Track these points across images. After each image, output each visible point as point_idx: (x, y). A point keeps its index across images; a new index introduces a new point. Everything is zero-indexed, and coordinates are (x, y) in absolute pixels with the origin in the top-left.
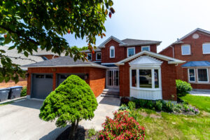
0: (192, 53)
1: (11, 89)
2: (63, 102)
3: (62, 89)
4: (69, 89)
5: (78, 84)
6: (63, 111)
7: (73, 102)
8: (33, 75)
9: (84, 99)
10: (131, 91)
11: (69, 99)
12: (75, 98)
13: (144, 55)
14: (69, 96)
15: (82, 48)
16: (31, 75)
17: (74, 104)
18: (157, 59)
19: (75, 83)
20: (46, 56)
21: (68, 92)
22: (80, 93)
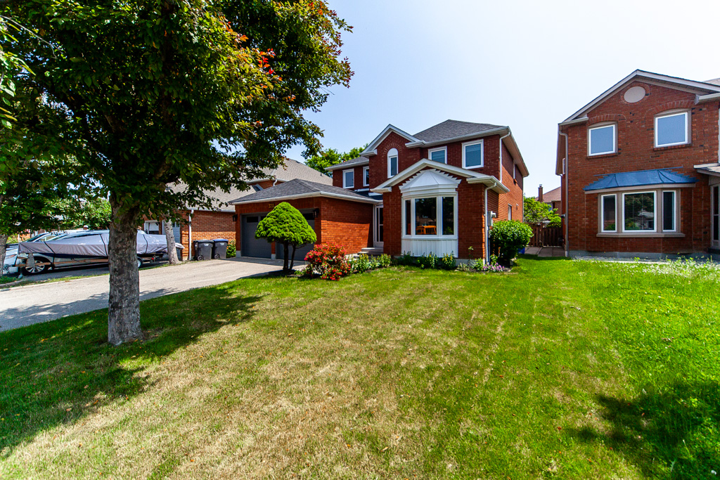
0: (619, 149)
1: (214, 243)
2: (272, 223)
3: (273, 214)
4: (277, 214)
5: (287, 211)
6: (272, 230)
7: (281, 224)
8: (243, 216)
9: (292, 224)
10: (404, 243)
11: (277, 222)
12: (283, 221)
13: (428, 168)
14: (277, 219)
15: (348, 152)
16: (240, 218)
17: (281, 226)
18: (450, 174)
19: (284, 209)
20: (259, 183)
21: (277, 216)
22: (288, 219)
